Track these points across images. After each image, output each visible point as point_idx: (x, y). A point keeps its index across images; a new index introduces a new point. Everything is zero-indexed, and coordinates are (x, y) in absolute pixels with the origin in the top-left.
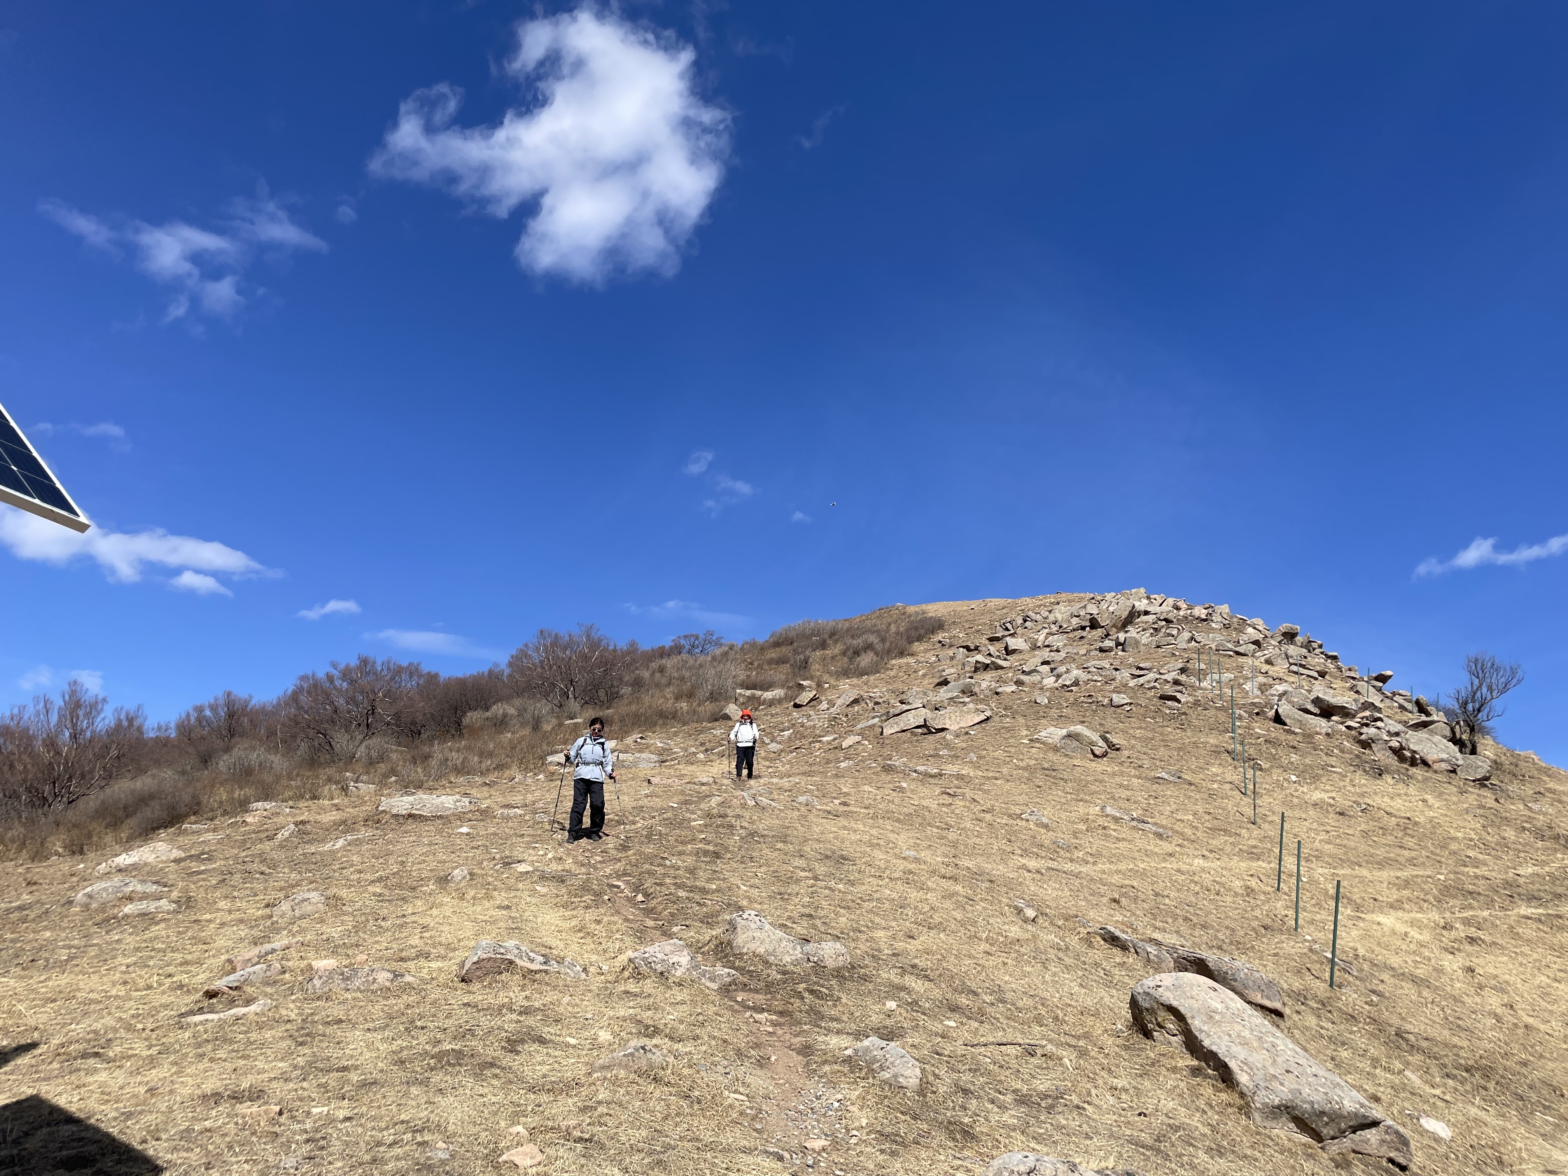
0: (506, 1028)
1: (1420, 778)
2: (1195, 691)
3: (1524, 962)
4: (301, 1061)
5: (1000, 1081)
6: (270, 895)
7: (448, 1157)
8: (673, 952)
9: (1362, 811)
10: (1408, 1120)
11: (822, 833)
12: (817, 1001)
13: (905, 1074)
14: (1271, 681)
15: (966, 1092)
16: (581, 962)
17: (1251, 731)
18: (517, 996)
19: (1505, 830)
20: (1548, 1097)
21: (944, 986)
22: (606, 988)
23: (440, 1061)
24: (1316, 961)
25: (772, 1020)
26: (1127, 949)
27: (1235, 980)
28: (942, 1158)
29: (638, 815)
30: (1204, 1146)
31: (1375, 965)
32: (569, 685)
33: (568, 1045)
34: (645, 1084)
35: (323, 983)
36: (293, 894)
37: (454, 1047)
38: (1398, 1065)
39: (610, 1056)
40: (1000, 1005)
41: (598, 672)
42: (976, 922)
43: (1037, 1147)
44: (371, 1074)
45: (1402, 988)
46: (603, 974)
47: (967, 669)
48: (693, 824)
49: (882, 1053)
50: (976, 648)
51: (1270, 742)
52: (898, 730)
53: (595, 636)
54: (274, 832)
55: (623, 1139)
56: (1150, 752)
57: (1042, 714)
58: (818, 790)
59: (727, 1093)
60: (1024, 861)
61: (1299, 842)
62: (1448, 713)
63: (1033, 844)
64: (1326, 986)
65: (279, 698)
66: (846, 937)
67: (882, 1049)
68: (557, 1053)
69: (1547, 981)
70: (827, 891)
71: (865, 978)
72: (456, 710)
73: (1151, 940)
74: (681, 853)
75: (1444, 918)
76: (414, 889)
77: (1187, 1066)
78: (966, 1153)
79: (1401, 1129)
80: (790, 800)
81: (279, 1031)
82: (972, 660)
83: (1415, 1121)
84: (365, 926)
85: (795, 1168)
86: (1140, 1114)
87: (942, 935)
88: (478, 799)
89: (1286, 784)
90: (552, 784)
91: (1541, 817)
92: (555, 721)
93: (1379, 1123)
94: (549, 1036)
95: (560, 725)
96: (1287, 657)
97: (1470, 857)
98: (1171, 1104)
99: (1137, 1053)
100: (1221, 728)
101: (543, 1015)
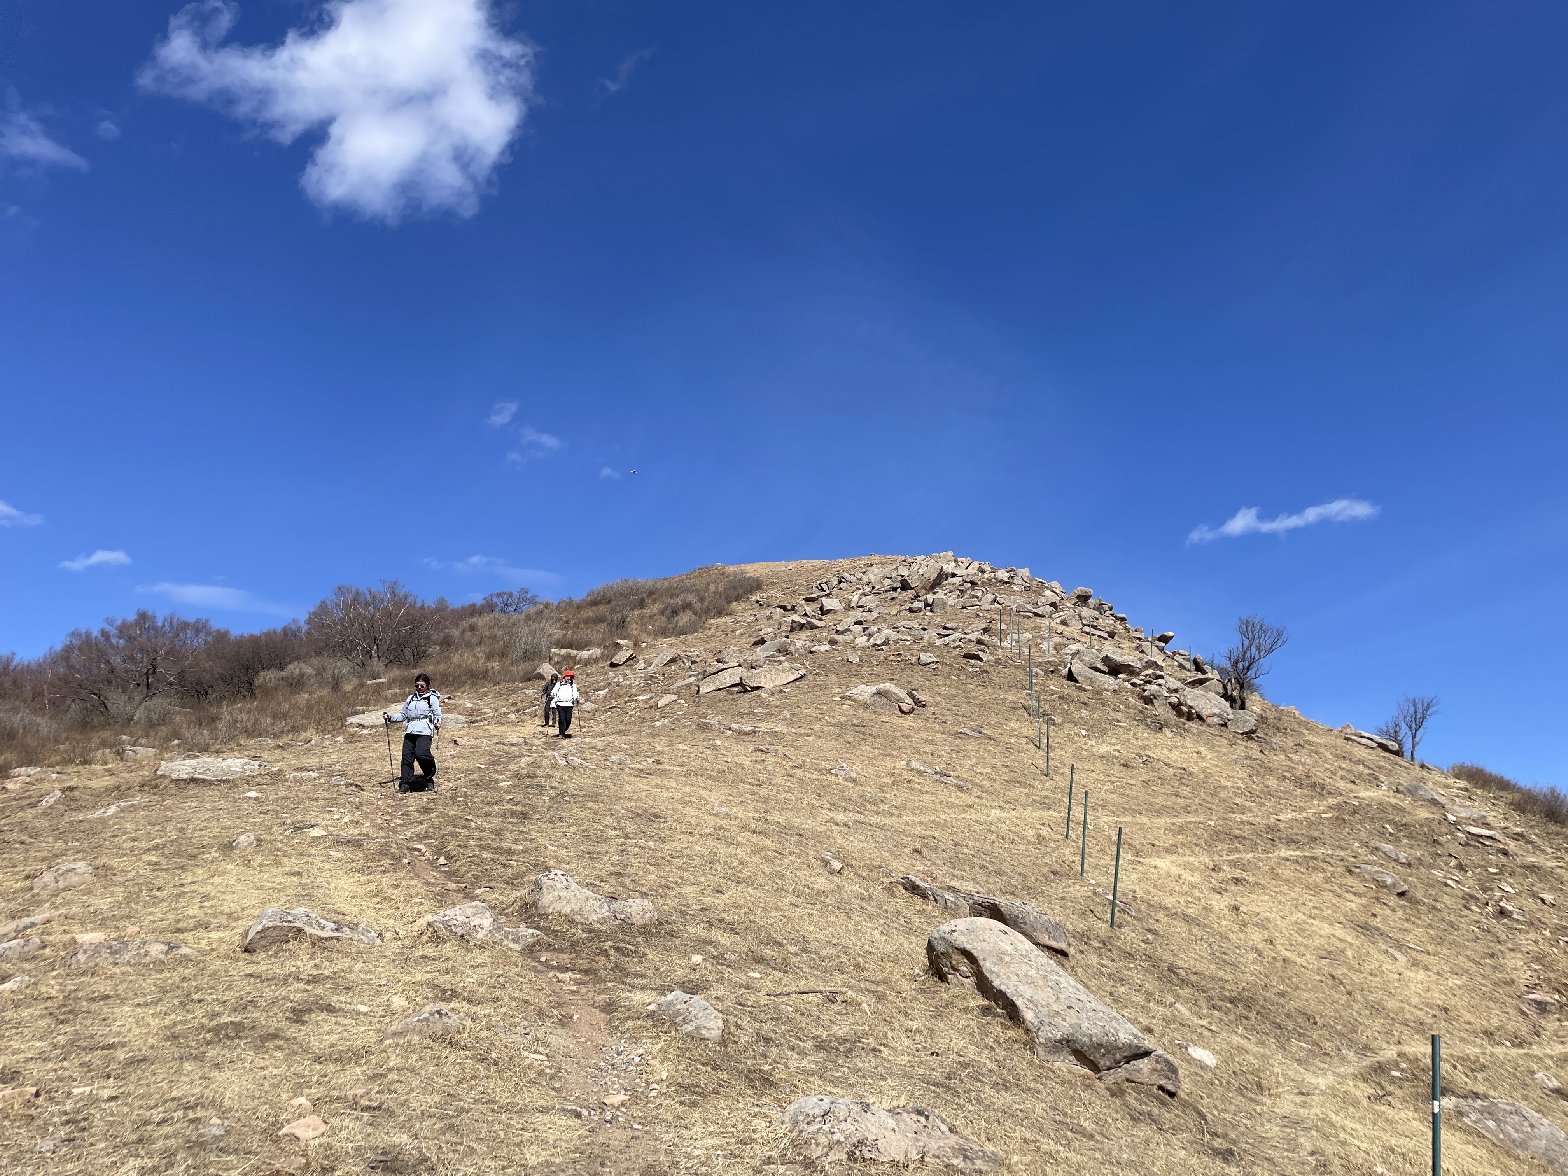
0: (292, 998)
1: (1195, 731)
2: (996, 650)
3: (1283, 900)
4: (61, 1040)
5: (801, 1029)
6: (31, 865)
7: (222, 1132)
8: (474, 915)
9: (1144, 762)
10: (1177, 1050)
11: (634, 792)
12: (623, 958)
13: (708, 1026)
14: (1065, 641)
15: (767, 1040)
16: (377, 928)
17: (1046, 689)
18: (305, 964)
19: (1268, 779)
20: (1302, 1025)
21: (750, 938)
22: (402, 954)
23: (217, 1035)
24: (1099, 904)
25: (576, 979)
26: (927, 897)
27: (1025, 923)
28: (741, 1106)
30: (991, 1081)
31: (1152, 905)
32: (372, 644)
33: (359, 1013)
34: (440, 1048)
35: (89, 957)
36: (58, 864)
37: (233, 1019)
38: (1169, 998)
39: (403, 1022)
40: (804, 955)
41: (404, 630)
42: (784, 875)
43: (833, 1090)
44: (140, 1051)
45: (1175, 926)
46: (400, 939)
47: (784, 628)
48: (500, 785)
49: (685, 1006)
50: (793, 608)
51: (1063, 698)
52: (715, 688)
53: (401, 593)
54: (37, 799)
55: (414, 1105)
56: (953, 708)
57: (854, 672)
58: (632, 748)
59: (526, 1053)
60: (831, 814)
61: (1086, 792)
62: (1222, 671)
63: (842, 798)
64: (1107, 926)
65: (45, 656)
66: (654, 893)
67: (685, 1002)
68: (347, 1022)
69: (1304, 917)
70: (637, 849)
71: (672, 934)
72: (248, 669)
73: (950, 888)
74: (487, 815)
75: (1213, 861)
76: (194, 857)
77: (978, 1007)
78: (765, 1100)
79: (1170, 1058)
80: (602, 759)
81: (38, 1009)
82: (789, 620)
83: (1183, 1050)
84: (138, 897)
85: (593, 1124)
86: (932, 1054)
87: (750, 889)
88: (269, 762)
89: (1076, 738)
90: (352, 746)
91: (1300, 767)
92: (356, 681)
93: (1151, 1052)
94: (338, 1004)
95: (362, 685)
96: (1081, 618)
97: (1237, 804)
98: (962, 1043)
99: (932, 995)
100: (1019, 685)
101: (332, 983)
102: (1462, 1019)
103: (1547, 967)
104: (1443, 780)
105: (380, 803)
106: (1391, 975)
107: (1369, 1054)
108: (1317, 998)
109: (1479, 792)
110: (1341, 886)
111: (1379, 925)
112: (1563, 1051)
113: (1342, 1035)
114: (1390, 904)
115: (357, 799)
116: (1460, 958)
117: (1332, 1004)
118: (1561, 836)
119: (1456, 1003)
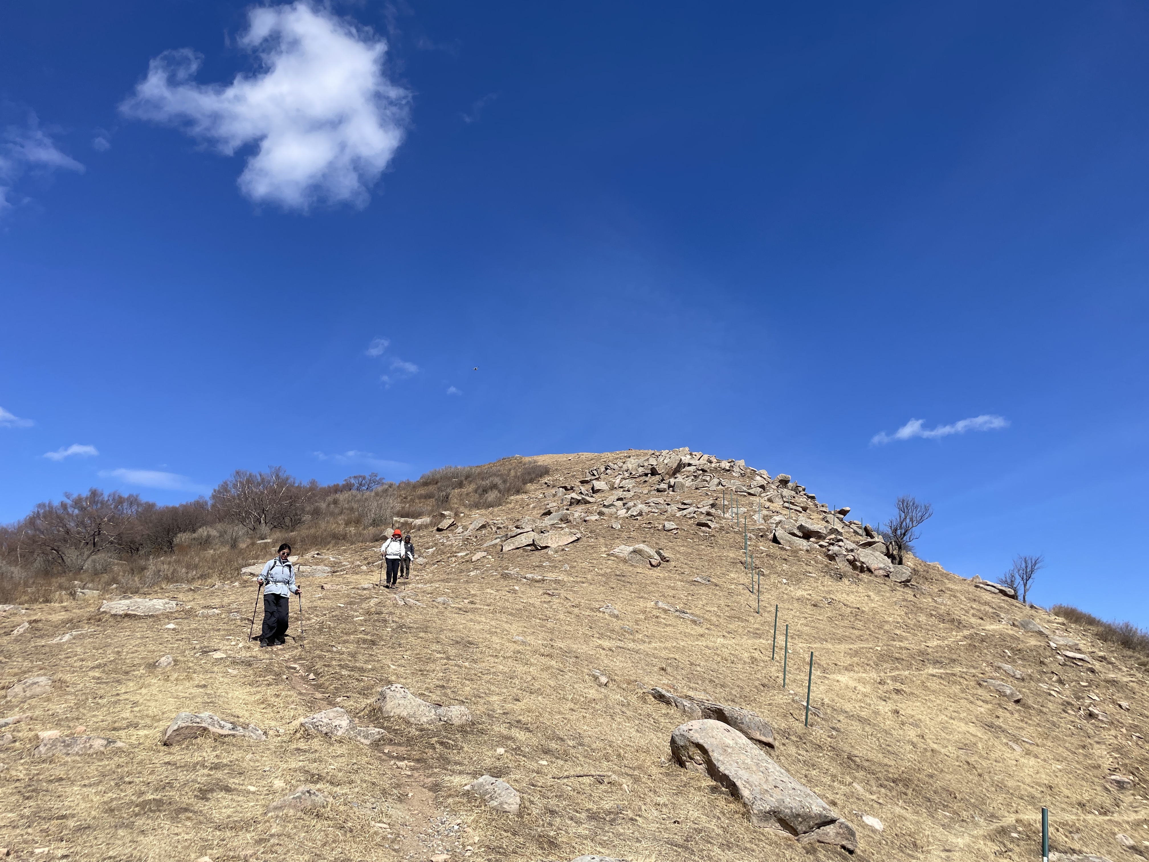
0: (199, 781)
1: (866, 580)
2: (721, 520)
3: (931, 706)
4: (27, 812)
5: (578, 804)
6: (5, 679)
8: (335, 717)
9: (829, 603)
10: (854, 818)
11: (454, 625)
12: (446, 750)
13: (509, 801)
14: (771, 513)
15: (552, 812)
16: (262, 727)
17: (757, 549)
18: (209, 755)
19: (920, 616)
20: (946, 799)
21: (539, 735)
22: (282, 747)
23: (143, 809)
24: (797, 708)
25: (410, 766)
26: (670, 704)
27: (743, 723)
29: (313, 613)
30: (718, 842)
31: (835, 710)
32: (261, 514)
33: (249, 792)
34: (309, 819)
35: (47, 749)
36: (26, 678)
37: (155, 797)
38: (848, 779)
39: (282, 799)
40: (579, 747)
41: (286, 503)
42: (565, 687)
43: (601, 850)
44: (86, 820)
45: (852, 725)
46: (280, 736)
47: (565, 503)
48: (355, 619)
49: (492, 787)
50: (572, 488)
51: (770, 556)
52: (514, 547)
53: (283, 475)
54: (11, 629)
56: (689, 563)
57: (616, 536)
58: (453, 592)
59: (373, 823)
60: (600, 642)
61: (787, 625)
62: (885, 536)
63: (608, 629)
64: (803, 725)
66: (469, 701)
67: (492, 784)
68: (240, 799)
69: (946, 719)
70: (456, 668)
71: (482, 732)
72: (168, 532)
73: (687, 697)
74: (345, 642)
75: (879, 676)
76: (127, 673)
77: (708, 786)
78: (551, 858)
79: (850, 824)
80: (431, 600)
81: (9, 789)
82: (569, 497)
83: (859, 818)
84: (85, 703)
86: (675, 822)
87: (540, 698)
88: (184, 602)
89: (779, 585)
90: (244, 590)
91: (943, 607)
92: (249, 541)
93: (836, 821)
94: (234, 785)
95: (253, 544)
96: (782, 497)
97: (897, 635)
98: (696, 814)
99: (674, 778)
100: (738, 546)
101: (229, 770)
102: (1062, 794)
103: (1124, 755)
104: (1047, 617)
106: (1011, 761)
107: (995, 821)
108: (957, 778)
109: (1073, 626)
110: (973, 695)
111: (1001, 724)
112: (1137, 818)
113: (975, 806)
114: (1009, 709)
115: (249, 630)
116: (1061, 748)
117: (967, 783)
118: (1133, 659)
119: (1058, 782)
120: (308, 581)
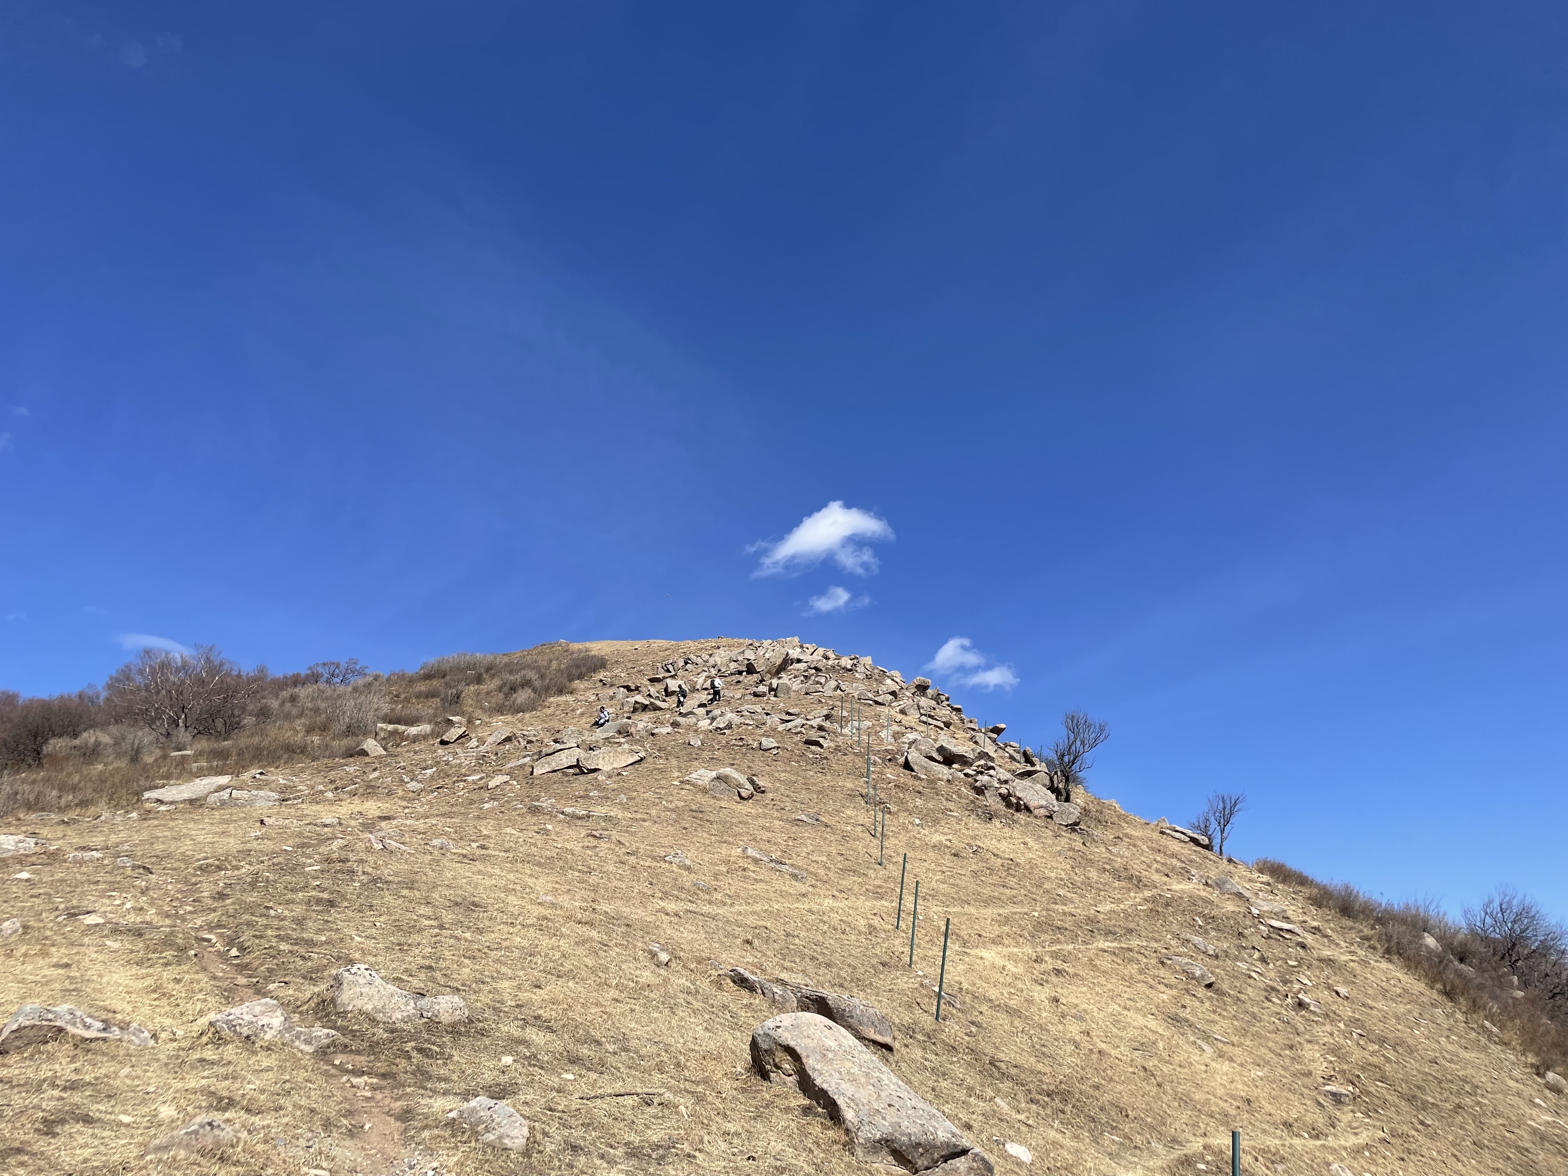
0: (44, 1107)
1: (1023, 822)
2: (836, 736)
3: (1100, 991)
5: (613, 1135)
8: (263, 1013)
9: (974, 853)
10: (994, 1146)
11: (454, 879)
12: (426, 1060)
13: (512, 1134)
14: (903, 730)
15: (575, 1148)
16: (151, 1027)
17: (883, 777)
18: (64, 1068)
19: (1089, 871)
20: (1115, 1118)
21: (566, 1036)
22: (177, 1057)
24: (925, 996)
25: (372, 1084)
26: (754, 990)
27: (852, 1017)
29: (244, 859)
31: (976, 997)
32: (179, 713)
33: (120, 1124)
34: (209, 1164)
38: (990, 1093)
39: (169, 1135)
40: (623, 1054)
41: (217, 699)
42: (607, 968)
45: (997, 1019)
46: (176, 1040)
47: (626, 709)
48: (307, 869)
49: (489, 1113)
50: (637, 688)
51: (899, 787)
52: (550, 770)
53: (216, 659)
56: (792, 794)
57: (695, 756)
58: (456, 832)
59: (306, 1169)
60: (662, 904)
61: (918, 882)
62: (1049, 764)
63: (674, 887)
64: (932, 1019)
66: (467, 989)
67: (489, 1109)
68: (105, 1134)
69: (1119, 1009)
70: (452, 940)
71: (482, 1033)
72: (36, 737)
73: (778, 980)
74: (289, 902)
75: (1036, 952)
77: (799, 1106)
79: (987, 1156)
80: (423, 843)
82: (632, 700)
83: (1001, 1146)
86: (749, 1159)
87: (571, 984)
88: (48, 839)
89: (910, 827)
90: (146, 824)
91: (1119, 859)
92: (158, 753)
93: (968, 1151)
94: (97, 1114)
95: (165, 757)
96: (919, 708)
97: (1059, 895)
98: (779, 1147)
99: (753, 1095)
100: (857, 773)
101: (93, 1091)
102: (1263, 1111)
103: (1342, 1058)
104: (1248, 874)
105: (169, 887)
106: (1199, 1066)
107: (1176, 1147)
108: (1130, 1090)
109: (1280, 886)
110: (1154, 977)
111: (1188, 1016)
112: (1356, 1142)
113: (1152, 1128)
114: (1198, 996)
115: (144, 883)
116: (1262, 1049)
117: (1143, 1096)
118: (1354, 931)
119: (1258, 1094)
120: (242, 812)
